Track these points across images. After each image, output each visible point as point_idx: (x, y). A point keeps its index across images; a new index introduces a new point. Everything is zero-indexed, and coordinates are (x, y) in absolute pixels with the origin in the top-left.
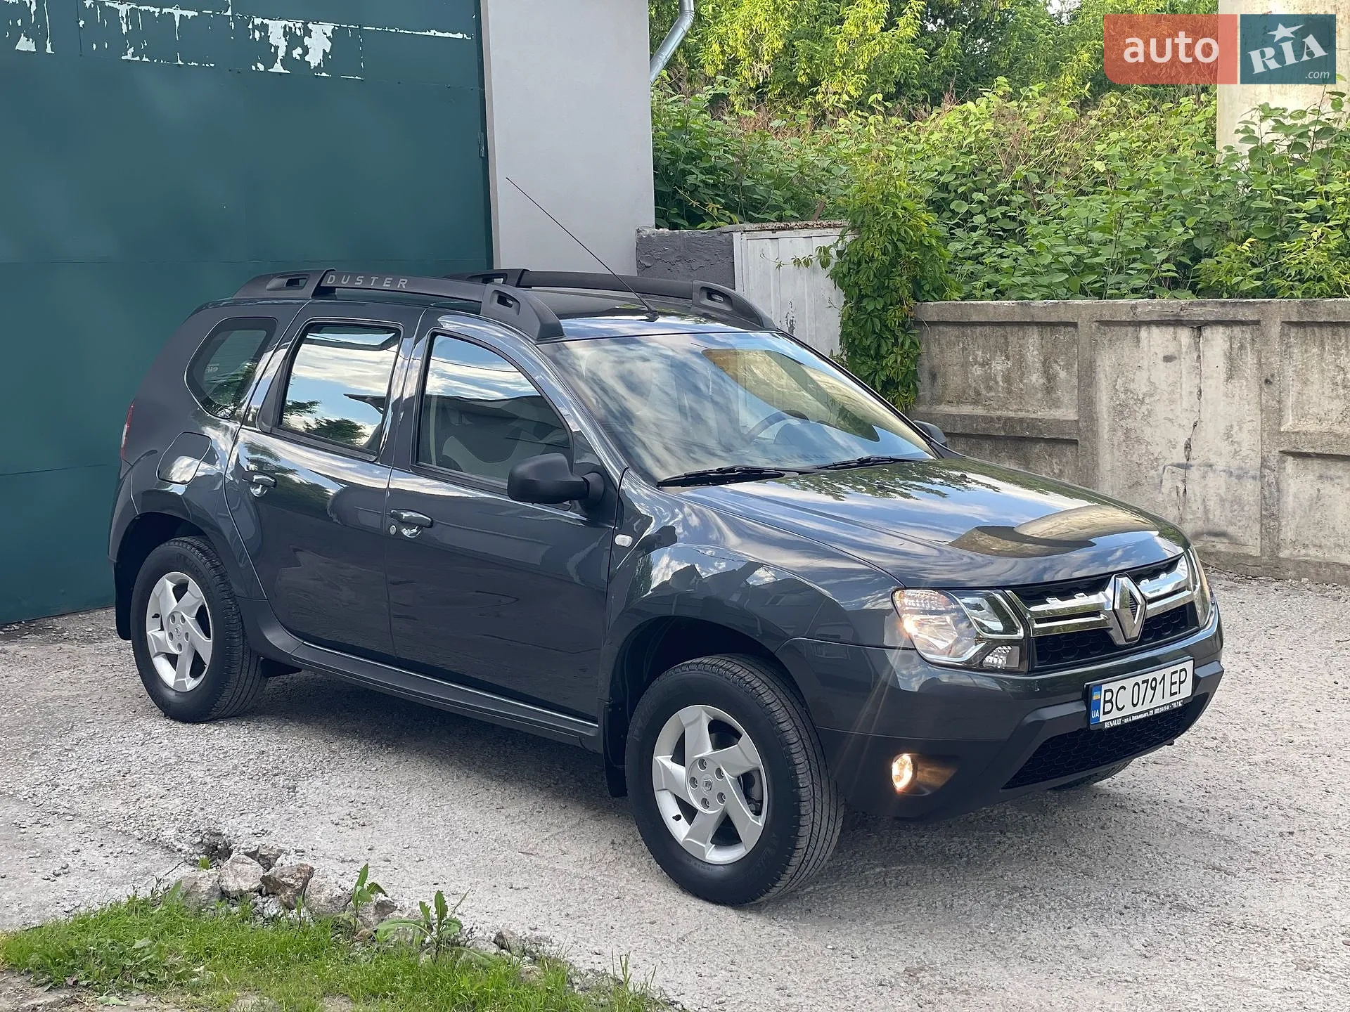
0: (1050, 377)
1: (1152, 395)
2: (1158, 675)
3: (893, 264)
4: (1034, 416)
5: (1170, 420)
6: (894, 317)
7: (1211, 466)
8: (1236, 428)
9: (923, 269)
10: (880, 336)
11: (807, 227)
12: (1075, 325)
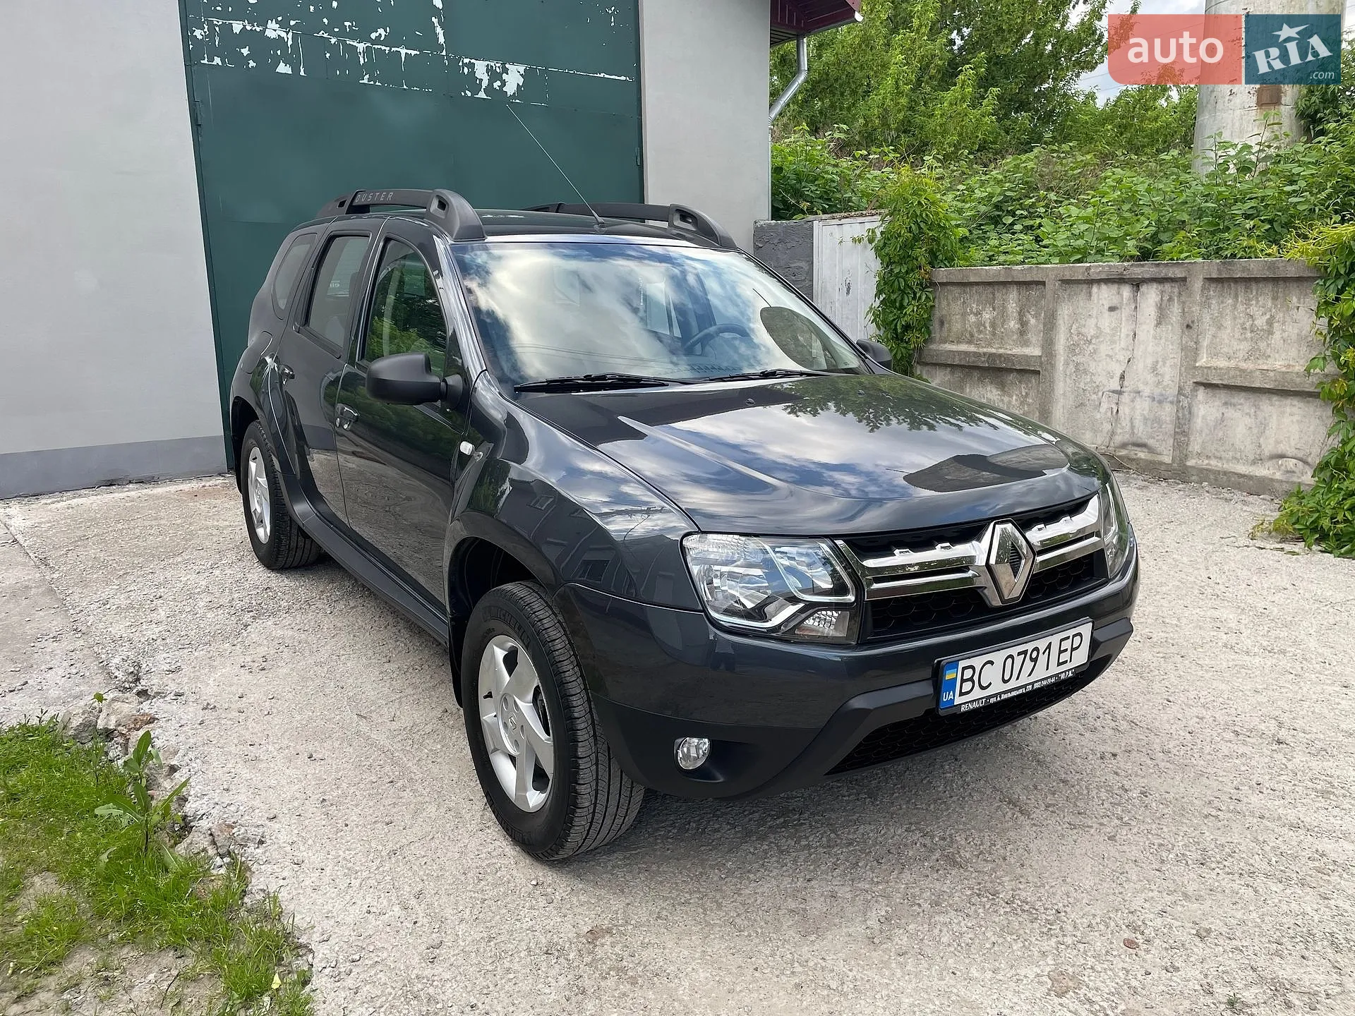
0: (1023, 323)
1: (1097, 337)
2: (1042, 644)
3: (916, 239)
4: (1010, 352)
5: (1110, 357)
6: (914, 278)
7: (1139, 392)
8: (1160, 363)
9: (938, 244)
10: (903, 292)
11: (862, 215)
12: (1043, 283)
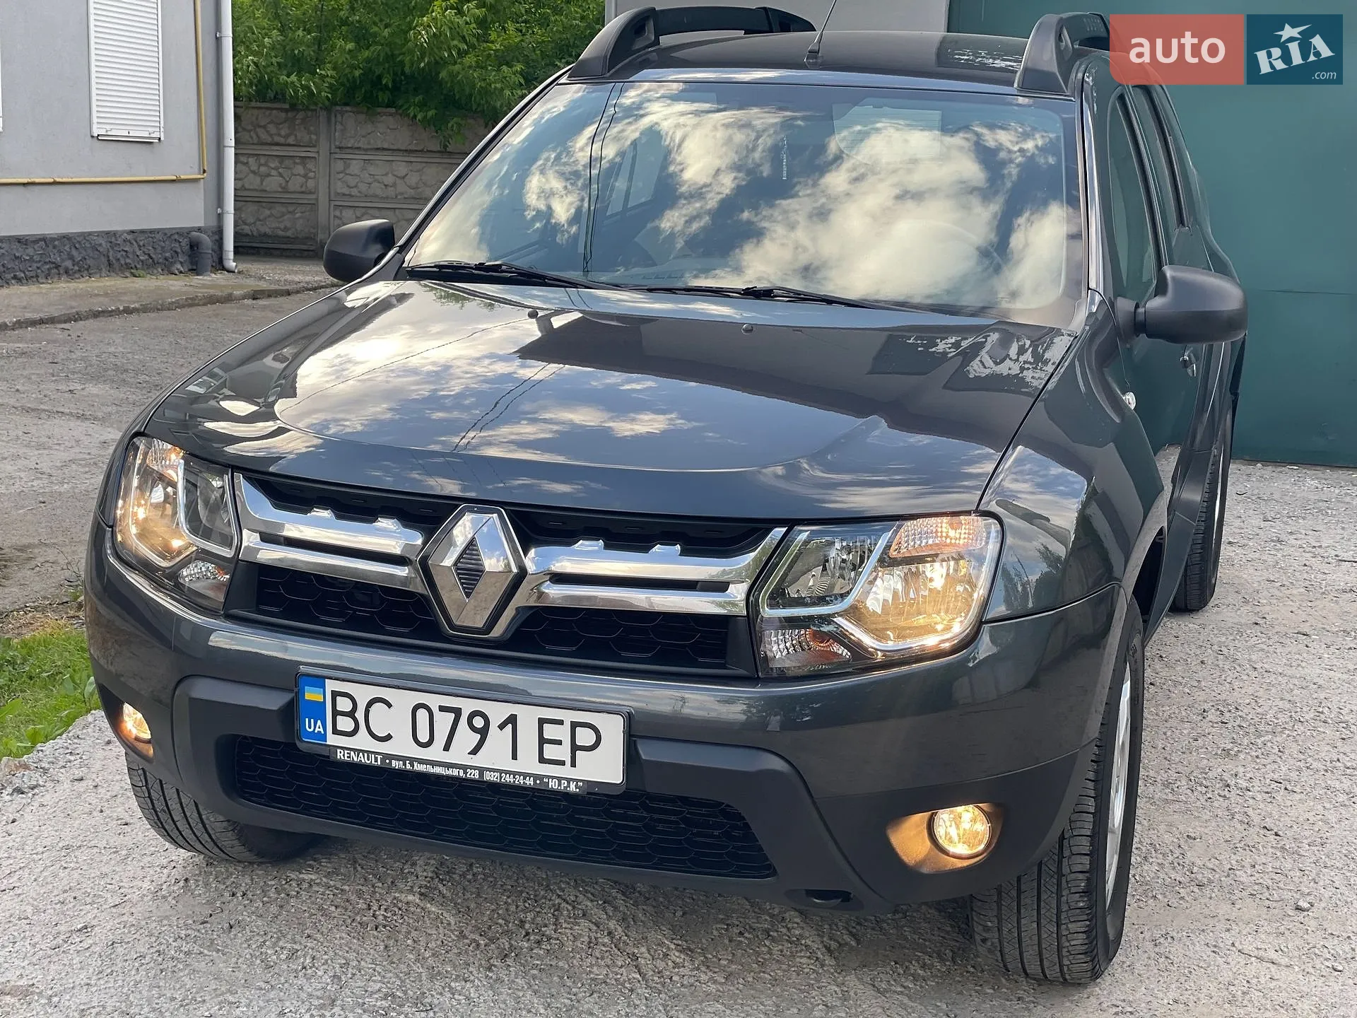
2: (497, 712)
